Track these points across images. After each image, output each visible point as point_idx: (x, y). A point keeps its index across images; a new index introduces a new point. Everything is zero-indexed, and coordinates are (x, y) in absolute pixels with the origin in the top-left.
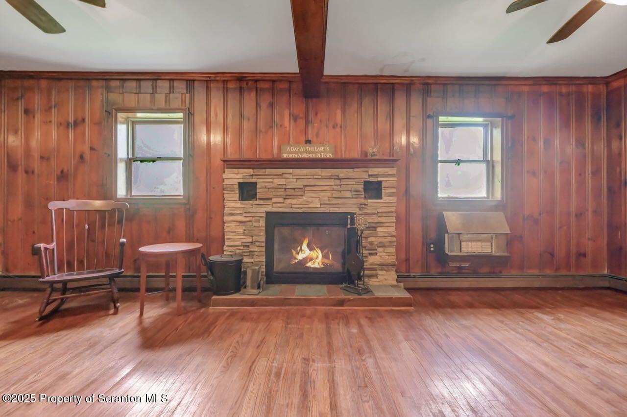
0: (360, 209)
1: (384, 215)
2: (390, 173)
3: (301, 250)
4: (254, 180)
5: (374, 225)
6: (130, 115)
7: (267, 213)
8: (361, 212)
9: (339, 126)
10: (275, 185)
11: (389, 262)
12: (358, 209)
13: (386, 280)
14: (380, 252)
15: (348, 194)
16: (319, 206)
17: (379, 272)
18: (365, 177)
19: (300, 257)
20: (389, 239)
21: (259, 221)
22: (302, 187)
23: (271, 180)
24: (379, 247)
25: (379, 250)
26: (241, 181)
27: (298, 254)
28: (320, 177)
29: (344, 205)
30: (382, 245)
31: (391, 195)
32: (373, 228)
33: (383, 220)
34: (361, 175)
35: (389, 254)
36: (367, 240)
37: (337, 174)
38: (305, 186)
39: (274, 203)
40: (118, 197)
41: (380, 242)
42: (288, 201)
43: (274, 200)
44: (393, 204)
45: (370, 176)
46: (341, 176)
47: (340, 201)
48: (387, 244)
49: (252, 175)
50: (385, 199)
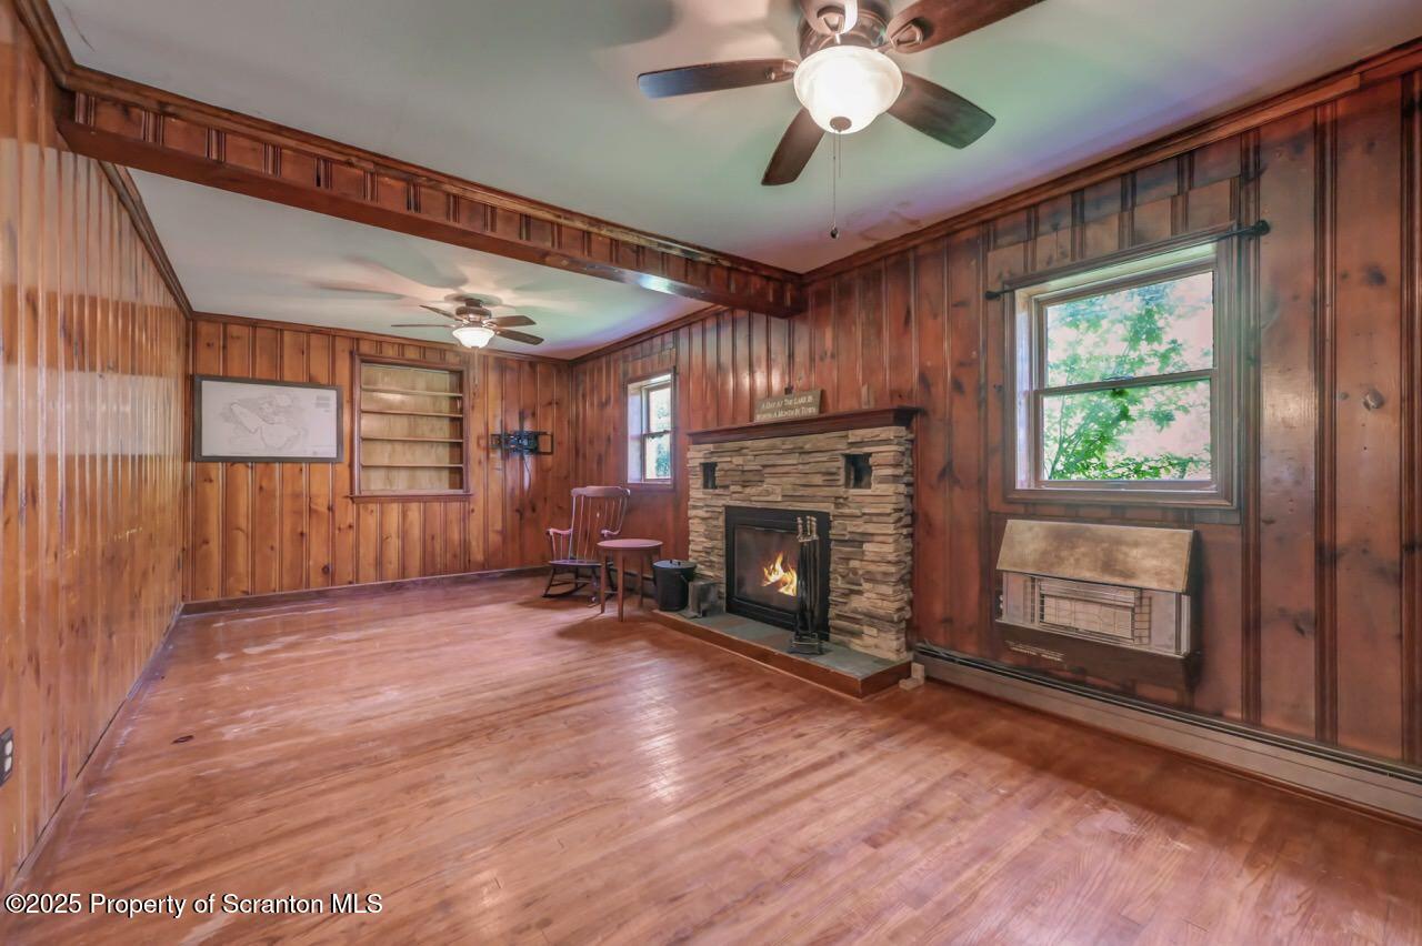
0: (837, 505)
1: (875, 519)
2: (883, 436)
3: (774, 568)
4: (714, 460)
5: (858, 538)
6: (644, 383)
7: (728, 508)
8: (837, 512)
9: (829, 354)
10: (732, 466)
11: (882, 612)
12: (833, 506)
13: (876, 646)
14: (868, 591)
15: (818, 480)
16: (779, 499)
17: (866, 629)
18: (842, 447)
19: (773, 578)
20: (884, 568)
21: (717, 519)
22: (760, 468)
23: (729, 459)
24: (867, 580)
25: (866, 586)
26: (702, 461)
27: (770, 574)
28: (780, 451)
29: (811, 499)
30: (871, 578)
31: (884, 480)
32: (858, 541)
33: (870, 528)
34: (837, 444)
35: (883, 597)
36: (848, 564)
37: (800, 445)
38: (764, 466)
39: (734, 493)
40: (629, 481)
41: (868, 572)
42: (748, 490)
43: (733, 488)
44: (888, 499)
45: (852, 444)
46: (808, 447)
47: (809, 491)
48: (879, 577)
49: (712, 453)
50: (877, 488)
